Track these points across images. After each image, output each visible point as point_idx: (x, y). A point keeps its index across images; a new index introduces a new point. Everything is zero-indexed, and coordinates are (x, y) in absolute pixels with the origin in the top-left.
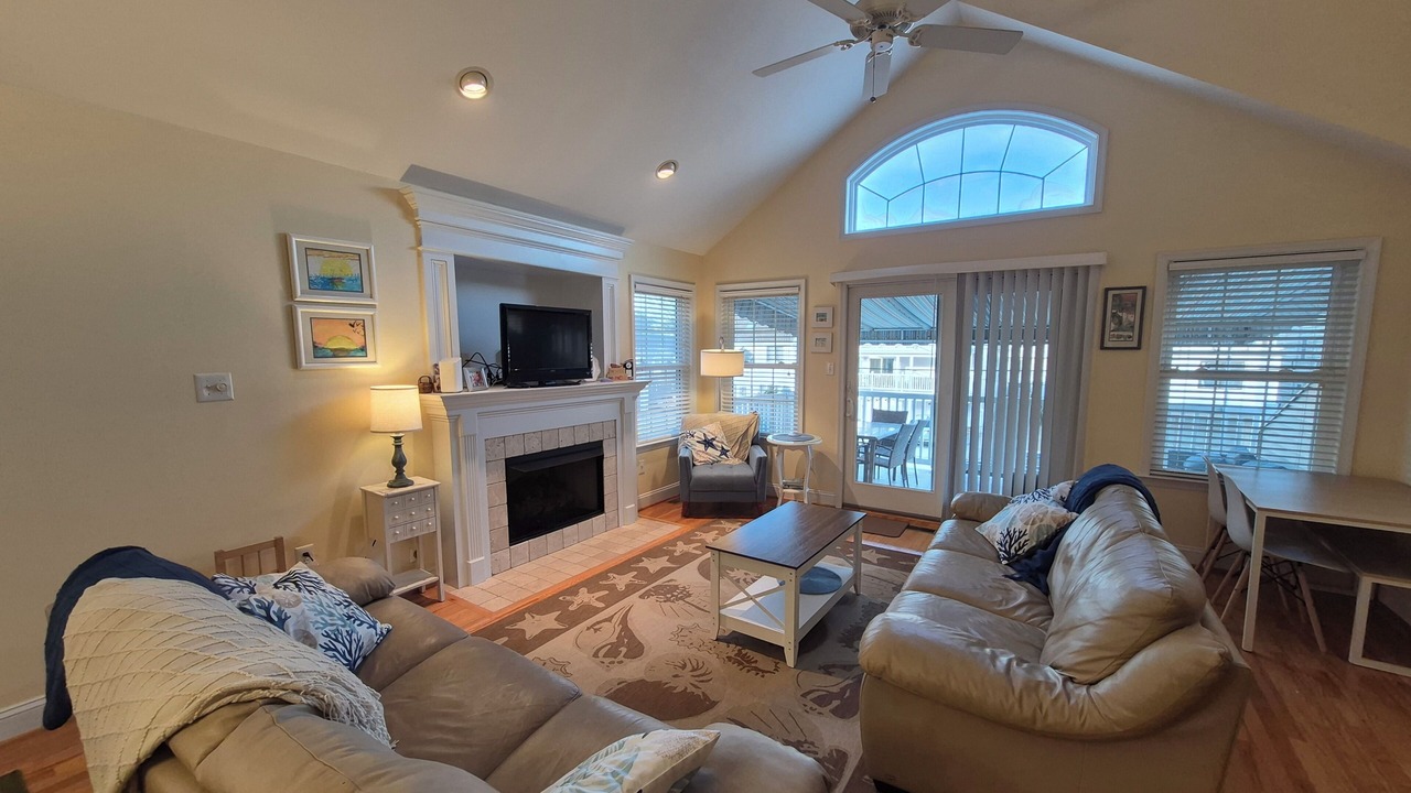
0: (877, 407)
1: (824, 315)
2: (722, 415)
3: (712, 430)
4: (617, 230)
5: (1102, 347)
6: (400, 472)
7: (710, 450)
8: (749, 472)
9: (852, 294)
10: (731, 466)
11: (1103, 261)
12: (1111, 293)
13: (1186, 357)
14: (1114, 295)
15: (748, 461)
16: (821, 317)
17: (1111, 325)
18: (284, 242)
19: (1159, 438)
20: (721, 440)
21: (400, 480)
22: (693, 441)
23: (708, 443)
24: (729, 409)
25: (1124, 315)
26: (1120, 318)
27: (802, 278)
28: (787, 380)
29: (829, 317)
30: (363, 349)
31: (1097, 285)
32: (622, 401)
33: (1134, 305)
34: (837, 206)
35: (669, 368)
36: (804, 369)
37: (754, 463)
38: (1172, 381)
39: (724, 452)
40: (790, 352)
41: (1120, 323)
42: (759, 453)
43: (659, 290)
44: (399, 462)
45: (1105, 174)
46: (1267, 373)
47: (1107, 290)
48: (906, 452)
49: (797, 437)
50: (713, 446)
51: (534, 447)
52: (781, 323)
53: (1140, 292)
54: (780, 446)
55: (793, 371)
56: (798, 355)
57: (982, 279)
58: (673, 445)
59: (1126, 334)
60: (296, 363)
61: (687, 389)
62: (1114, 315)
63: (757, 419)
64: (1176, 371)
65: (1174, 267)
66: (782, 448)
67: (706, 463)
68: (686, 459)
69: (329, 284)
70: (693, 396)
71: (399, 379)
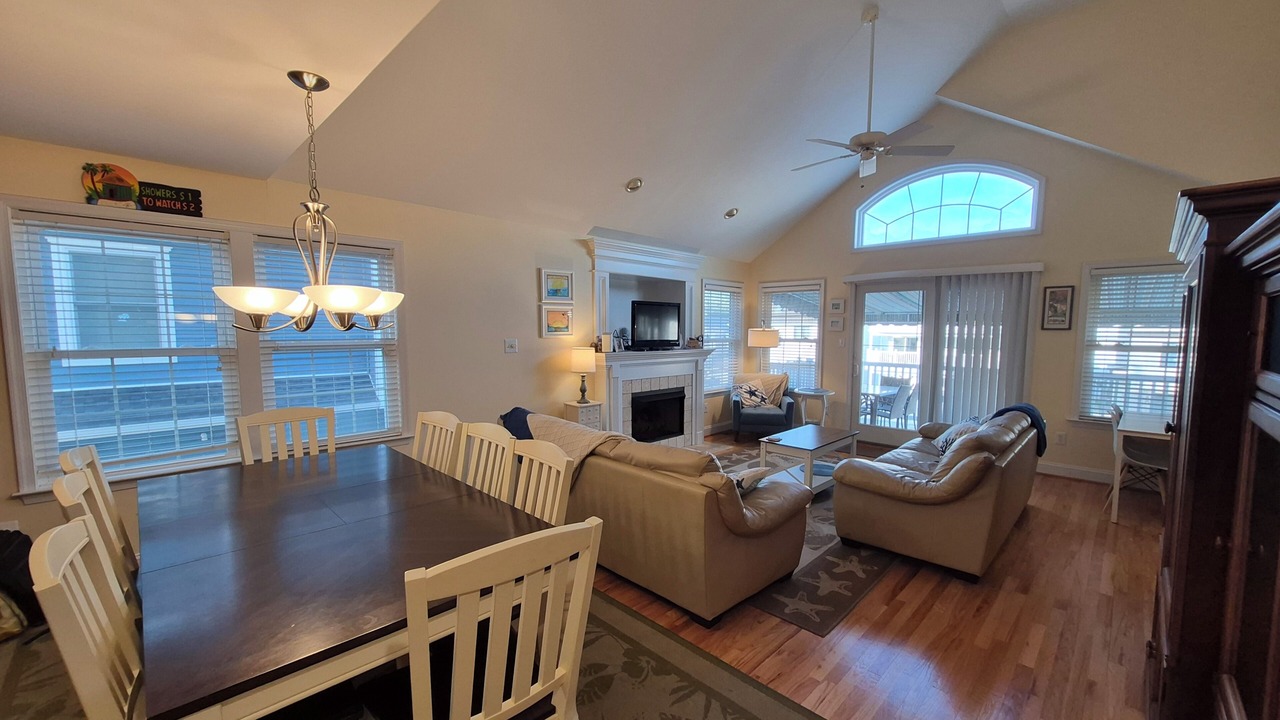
0: (885, 374)
1: (839, 305)
2: (762, 374)
3: (755, 384)
4: (694, 250)
5: (1043, 328)
6: (583, 396)
7: (753, 398)
8: (782, 412)
9: (859, 289)
10: (768, 409)
11: (1040, 269)
12: (1048, 291)
13: (1106, 334)
14: (1052, 292)
15: (780, 407)
16: (836, 306)
17: (1048, 313)
18: (539, 271)
19: (1087, 393)
20: (761, 391)
21: (583, 400)
22: (742, 391)
23: (752, 393)
24: (766, 370)
25: (1058, 306)
26: (1056, 308)
27: (821, 279)
28: (810, 352)
29: (842, 306)
30: (567, 327)
31: (1036, 286)
32: (697, 362)
33: (1066, 299)
34: (848, 228)
35: (722, 341)
36: (823, 343)
37: (784, 407)
38: (1097, 352)
39: (763, 399)
40: (813, 331)
41: (1056, 311)
42: (789, 400)
43: (720, 288)
44: (583, 391)
45: (1045, 208)
46: (1168, 347)
47: (1046, 288)
48: (906, 408)
49: (816, 390)
50: (755, 395)
51: (646, 388)
52: (805, 309)
53: (1070, 289)
54: (804, 395)
55: (814, 344)
56: (819, 333)
57: (953, 280)
58: (727, 395)
59: (1060, 319)
60: (540, 336)
61: (737, 354)
62: (1051, 306)
63: (786, 378)
64: (1099, 345)
65: (1095, 272)
66: (806, 397)
67: (750, 406)
68: (736, 402)
69: (555, 293)
70: (741, 361)
71: (581, 345)
